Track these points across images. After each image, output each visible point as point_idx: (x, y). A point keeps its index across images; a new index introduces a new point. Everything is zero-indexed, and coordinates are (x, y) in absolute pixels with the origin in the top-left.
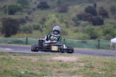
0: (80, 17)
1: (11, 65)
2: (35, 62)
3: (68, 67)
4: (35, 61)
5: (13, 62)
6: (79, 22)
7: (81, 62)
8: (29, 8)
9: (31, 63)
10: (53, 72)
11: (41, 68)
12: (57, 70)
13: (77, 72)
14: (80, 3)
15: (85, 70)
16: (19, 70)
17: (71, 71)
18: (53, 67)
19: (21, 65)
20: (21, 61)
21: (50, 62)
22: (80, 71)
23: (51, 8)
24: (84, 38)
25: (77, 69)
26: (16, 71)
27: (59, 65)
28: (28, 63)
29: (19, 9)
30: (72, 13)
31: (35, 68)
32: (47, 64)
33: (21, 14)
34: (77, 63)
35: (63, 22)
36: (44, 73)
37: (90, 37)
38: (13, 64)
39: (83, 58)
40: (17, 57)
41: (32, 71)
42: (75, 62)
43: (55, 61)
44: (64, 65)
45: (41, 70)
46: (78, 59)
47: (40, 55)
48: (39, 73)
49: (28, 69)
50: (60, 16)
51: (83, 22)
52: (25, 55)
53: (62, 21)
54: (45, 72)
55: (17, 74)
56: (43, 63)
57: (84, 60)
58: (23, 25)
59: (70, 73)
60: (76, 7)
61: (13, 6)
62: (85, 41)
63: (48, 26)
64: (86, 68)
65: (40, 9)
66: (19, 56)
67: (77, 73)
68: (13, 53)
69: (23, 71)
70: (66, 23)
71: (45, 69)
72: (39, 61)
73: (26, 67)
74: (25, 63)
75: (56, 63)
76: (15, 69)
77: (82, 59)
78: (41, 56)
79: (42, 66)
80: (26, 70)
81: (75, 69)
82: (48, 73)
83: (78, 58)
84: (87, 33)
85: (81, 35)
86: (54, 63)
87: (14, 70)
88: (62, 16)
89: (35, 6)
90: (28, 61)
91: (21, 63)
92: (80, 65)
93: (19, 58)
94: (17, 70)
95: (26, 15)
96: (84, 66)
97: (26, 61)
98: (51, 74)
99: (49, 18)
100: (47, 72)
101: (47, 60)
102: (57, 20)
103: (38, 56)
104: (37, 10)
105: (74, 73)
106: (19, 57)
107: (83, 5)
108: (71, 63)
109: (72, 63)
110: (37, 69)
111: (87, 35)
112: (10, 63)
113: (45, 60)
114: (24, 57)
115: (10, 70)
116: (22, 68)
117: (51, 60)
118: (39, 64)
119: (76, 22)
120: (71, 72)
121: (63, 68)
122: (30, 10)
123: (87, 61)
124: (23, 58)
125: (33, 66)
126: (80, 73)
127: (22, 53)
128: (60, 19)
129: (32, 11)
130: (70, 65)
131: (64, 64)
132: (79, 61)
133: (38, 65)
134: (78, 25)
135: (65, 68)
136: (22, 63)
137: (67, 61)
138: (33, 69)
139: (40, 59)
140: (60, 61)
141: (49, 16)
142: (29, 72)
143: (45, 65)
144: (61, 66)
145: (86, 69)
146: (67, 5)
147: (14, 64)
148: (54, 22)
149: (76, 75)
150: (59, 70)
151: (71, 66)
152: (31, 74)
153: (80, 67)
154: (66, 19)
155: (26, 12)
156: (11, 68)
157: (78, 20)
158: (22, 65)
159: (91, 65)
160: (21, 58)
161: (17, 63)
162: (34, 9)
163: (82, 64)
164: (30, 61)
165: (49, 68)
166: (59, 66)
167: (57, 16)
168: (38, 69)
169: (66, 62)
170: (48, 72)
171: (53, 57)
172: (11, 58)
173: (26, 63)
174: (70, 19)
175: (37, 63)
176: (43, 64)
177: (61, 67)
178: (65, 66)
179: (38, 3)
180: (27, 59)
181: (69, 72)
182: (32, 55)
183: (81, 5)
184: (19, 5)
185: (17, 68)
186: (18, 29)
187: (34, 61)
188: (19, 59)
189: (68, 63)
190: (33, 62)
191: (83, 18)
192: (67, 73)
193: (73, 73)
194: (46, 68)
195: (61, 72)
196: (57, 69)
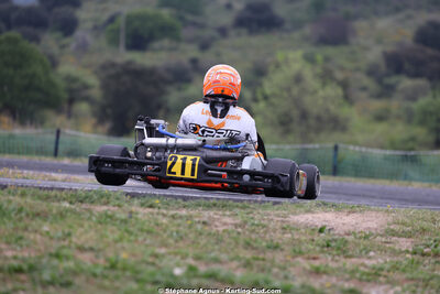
0: (397, 63)
1: (136, 241)
2: (224, 231)
3: (350, 253)
4: (225, 227)
5: (141, 230)
6: (392, 80)
7: (399, 236)
8: (202, 26)
9: (209, 234)
10: (293, 271)
11: (248, 255)
12: (307, 265)
13: (384, 273)
14: (397, 10)
15: (414, 264)
16: (164, 263)
17: (362, 268)
18: (294, 251)
19: (171, 241)
20: (174, 229)
21: (284, 233)
22: (395, 268)
23: (287, 26)
24: (411, 145)
25: (386, 262)
26: (153, 264)
27: (319, 245)
28: (201, 234)
29: (167, 30)
30: (366, 49)
31: (224, 257)
32: (272, 241)
33: (171, 49)
34: (384, 240)
35: (333, 79)
36: (261, 277)
37: (431, 138)
38: (140, 239)
39: (408, 221)
40: (156, 210)
41: (215, 267)
42: (379, 235)
43: (303, 231)
44: (333, 244)
45: (247, 265)
46: (389, 225)
47: (244, 208)
48: (239, 274)
49: (197, 258)
50: (319, 57)
51: (406, 83)
52: (186, 203)
53: (326, 77)
54: (263, 270)
55: (158, 277)
56: (253, 236)
57: (410, 228)
58: (179, 89)
59: (358, 275)
60: (383, 23)
61: (143, 18)
62: (412, 153)
63: (274, 95)
64: (417, 257)
65: (244, 31)
66: (166, 209)
67: (385, 276)
68: (144, 196)
69: (178, 265)
70: (344, 85)
71: (264, 260)
72: (240, 230)
73: (191, 252)
74: (186, 235)
75: (303, 238)
76: (150, 260)
77: (403, 224)
78: (249, 210)
79: (253, 248)
80: (191, 261)
81: (375, 261)
82: (276, 275)
83: (390, 219)
84: (422, 123)
85: (400, 131)
86: (296, 237)
87: (148, 263)
88: (327, 59)
89: (226, 19)
90: (199, 227)
91: (171, 235)
92: (397, 248)
93: (164, 215)
94: (157, 261)
95: (192, 51)
96: (411, 250)
97: (190, 226)
98: (286, 277)
99: (278, 66)
100: (270, 271)
101: (271, 225)
102: (308, 72)
103: (237, 211)
104: (232, 33)
105: (374, 276)
106: (165, 212)
107: (409, 17)
108: (360, 238)
109: (366, 237)
110: (232, 260)
111: (421, 132)
112: (130, 233)
113: (264, 226)
114: (184, 212)
115: (132, 261)
116: (176, 254)
117: (285, 225)
118: (242, 240)
119: (379, 81)
120: (364, 274)
121: (330, 258)
122: (207, 33)
123: (424, 231)
124: (181, 217)
125: (216, 247)
126: (396, 276)
127: (176, 197)
128: (319, 70)
129: (213, 39)
130: (357, 245)
131: (335, 240)
132: (393, 230)
133: (237, 243)
134: (386, 91)
135: (338, 255)
136: (175, 234)
137: (346, 228)
138: (217, 261)
139: (246, 223)
140: (321, 231)
141: (280, 56)
142: (202, 269)
143: (264, 244)
144: (325, 249)
145: (418, 263)
146: (349, 17)
147: (145, 240)
148: (298, 79)
149: (381, 284)
150: (316, 263)
151: (361, 251)
152: (212, 276)
153: (394, 253)
154: (342, 69)
155: (190, 41)
156: (134, 255)
157: (388, 75)
158: (176, 241)
159: (436, 247)
160: (173, 217)
161: (158, 235)
162: (223, 32)
163: (405, 244)
164: (207, 228)
165: (279, 257)
166: (318, 249)
167: (310, 59)
168: (237, 258)
169: (342, 233)
170: (275, 270)
171: (295, 214)
172: (134, 215)
173: (192, 236)
174: (358, 69)
175: (235, 235)
176: (255, 241)
177: (322, 252)
178: (339, 249)
179: (239, 6)
180: (197, 220)
181: (353, 272)
182: (215, 205)
183: (401, 16)
184: (166, 13)
185: (156, 256)
186: (159, 107)
187: (221, 229)
188: (165, 221)
189: (351, 238)
190: (218, 231)
191: (407, 66)
192: (347, 276)
193: (368, 274)
194: (269, 255)
195: (325, 273)
196: (308, 258)
